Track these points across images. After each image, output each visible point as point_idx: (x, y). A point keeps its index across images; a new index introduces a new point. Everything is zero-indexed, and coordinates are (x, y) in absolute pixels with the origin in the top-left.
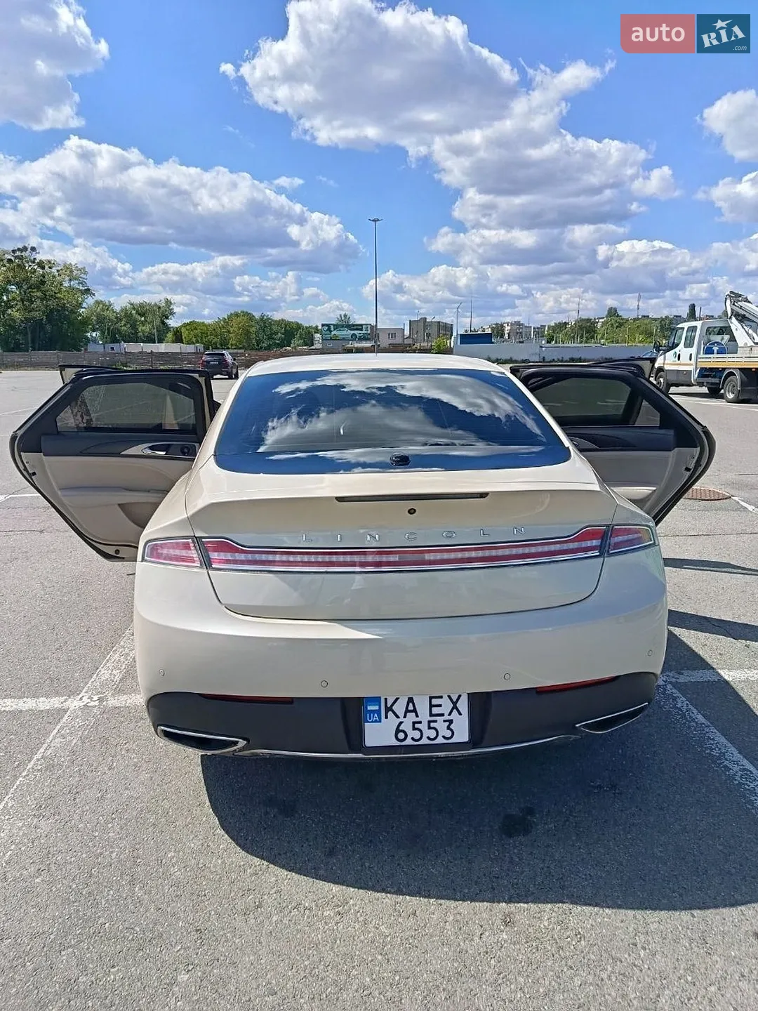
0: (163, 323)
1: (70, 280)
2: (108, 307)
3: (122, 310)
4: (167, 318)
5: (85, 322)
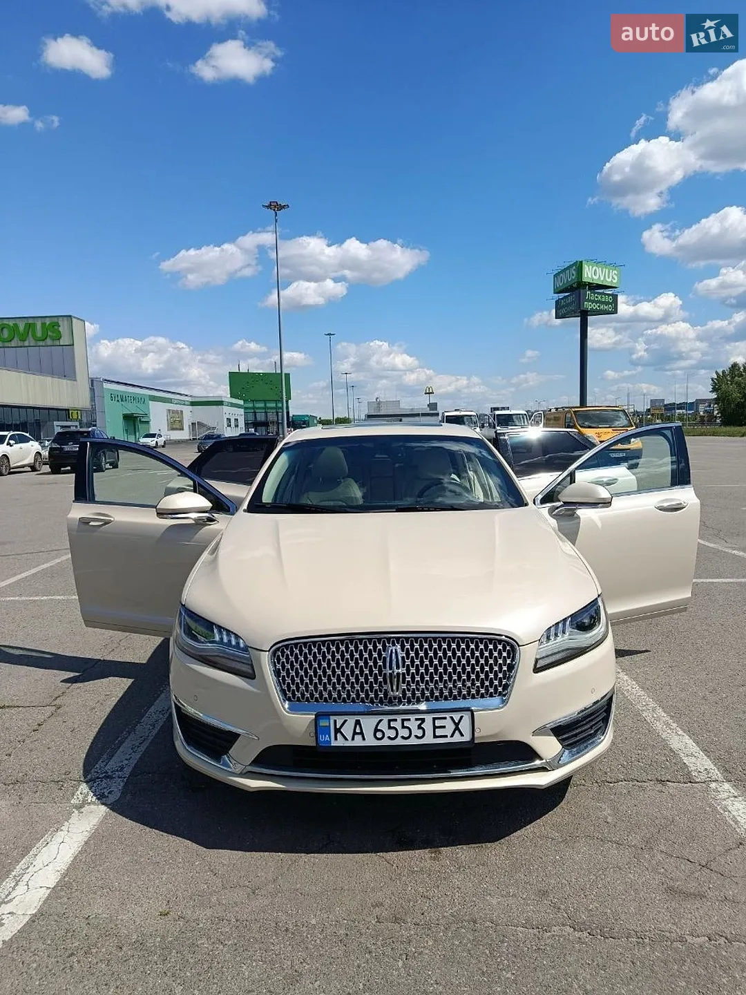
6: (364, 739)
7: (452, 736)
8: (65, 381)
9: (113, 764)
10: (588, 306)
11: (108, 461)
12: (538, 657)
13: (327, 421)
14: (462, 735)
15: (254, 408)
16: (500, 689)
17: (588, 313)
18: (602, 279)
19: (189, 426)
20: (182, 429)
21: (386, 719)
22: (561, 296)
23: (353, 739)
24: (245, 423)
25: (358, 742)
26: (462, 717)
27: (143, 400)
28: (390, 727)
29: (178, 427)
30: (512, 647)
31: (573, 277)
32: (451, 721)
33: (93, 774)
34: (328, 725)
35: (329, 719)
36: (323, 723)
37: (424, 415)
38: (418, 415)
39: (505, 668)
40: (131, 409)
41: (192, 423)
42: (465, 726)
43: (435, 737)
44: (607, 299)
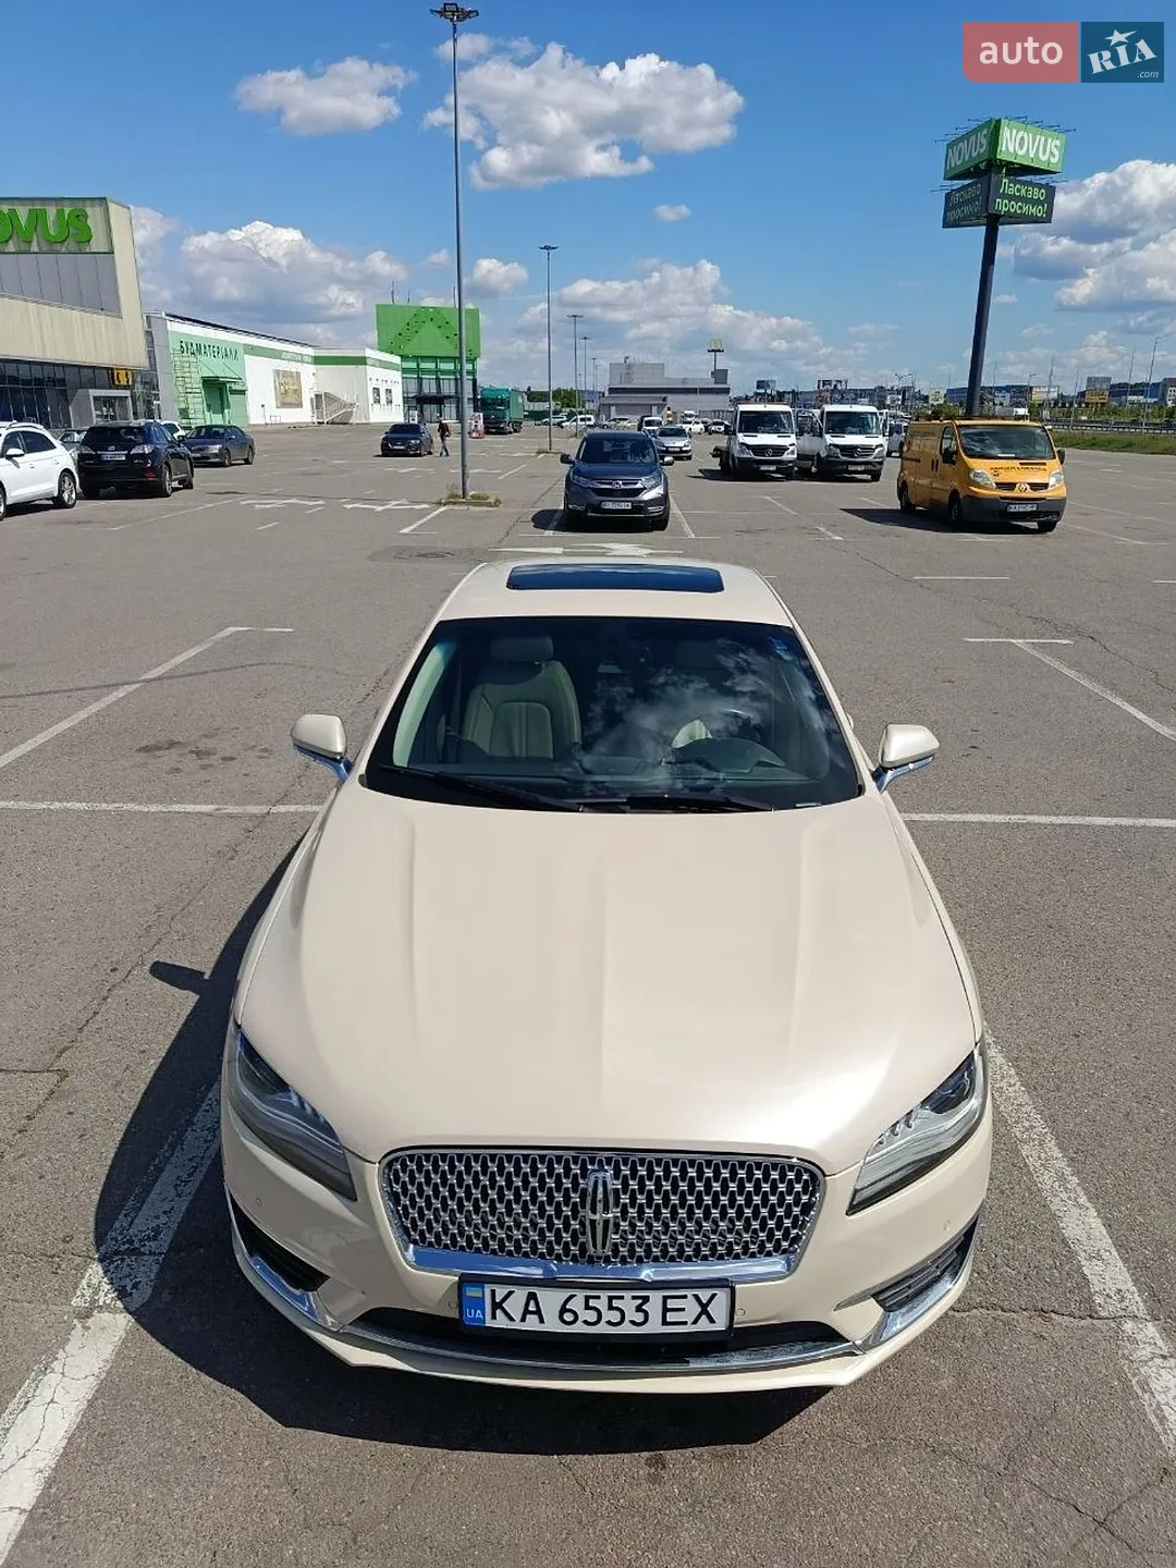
6: (542, 1321)
7: (695, 1322)
8: (103, 317)
9: (143, 1223)
10: (1002, 206)
11: (174, 477)
12: (858, 1188)
13: (541, 393)
14: (712, 1321)
15: (418, 370)
16: (785, 1244)
17: (1001, 220)
18: (1032, 155)
19: (312, 399)
20: (300, 405)
21: (580, 1295)
22: (958, 184)
23: (523, 1320)
24: (404, 398)
25: (532, 1324)
26: (714, 1296)
27: (234, 353)
28: (587, 1307)
29: (294, 402)
30: (813, 1176)
31: (982, 151)
32: (694, 1300)
33: (110, 1245)
34: (481, 1295)
35: (483, 1288)
36: (472, 1292)
37: (705, 391)
38: (693, 391)
39: (796, 1210)
40: (216, 368)
41: (316, 396)
42: (719, 1309)
43: (665, 1323)
44: (1037, 194)
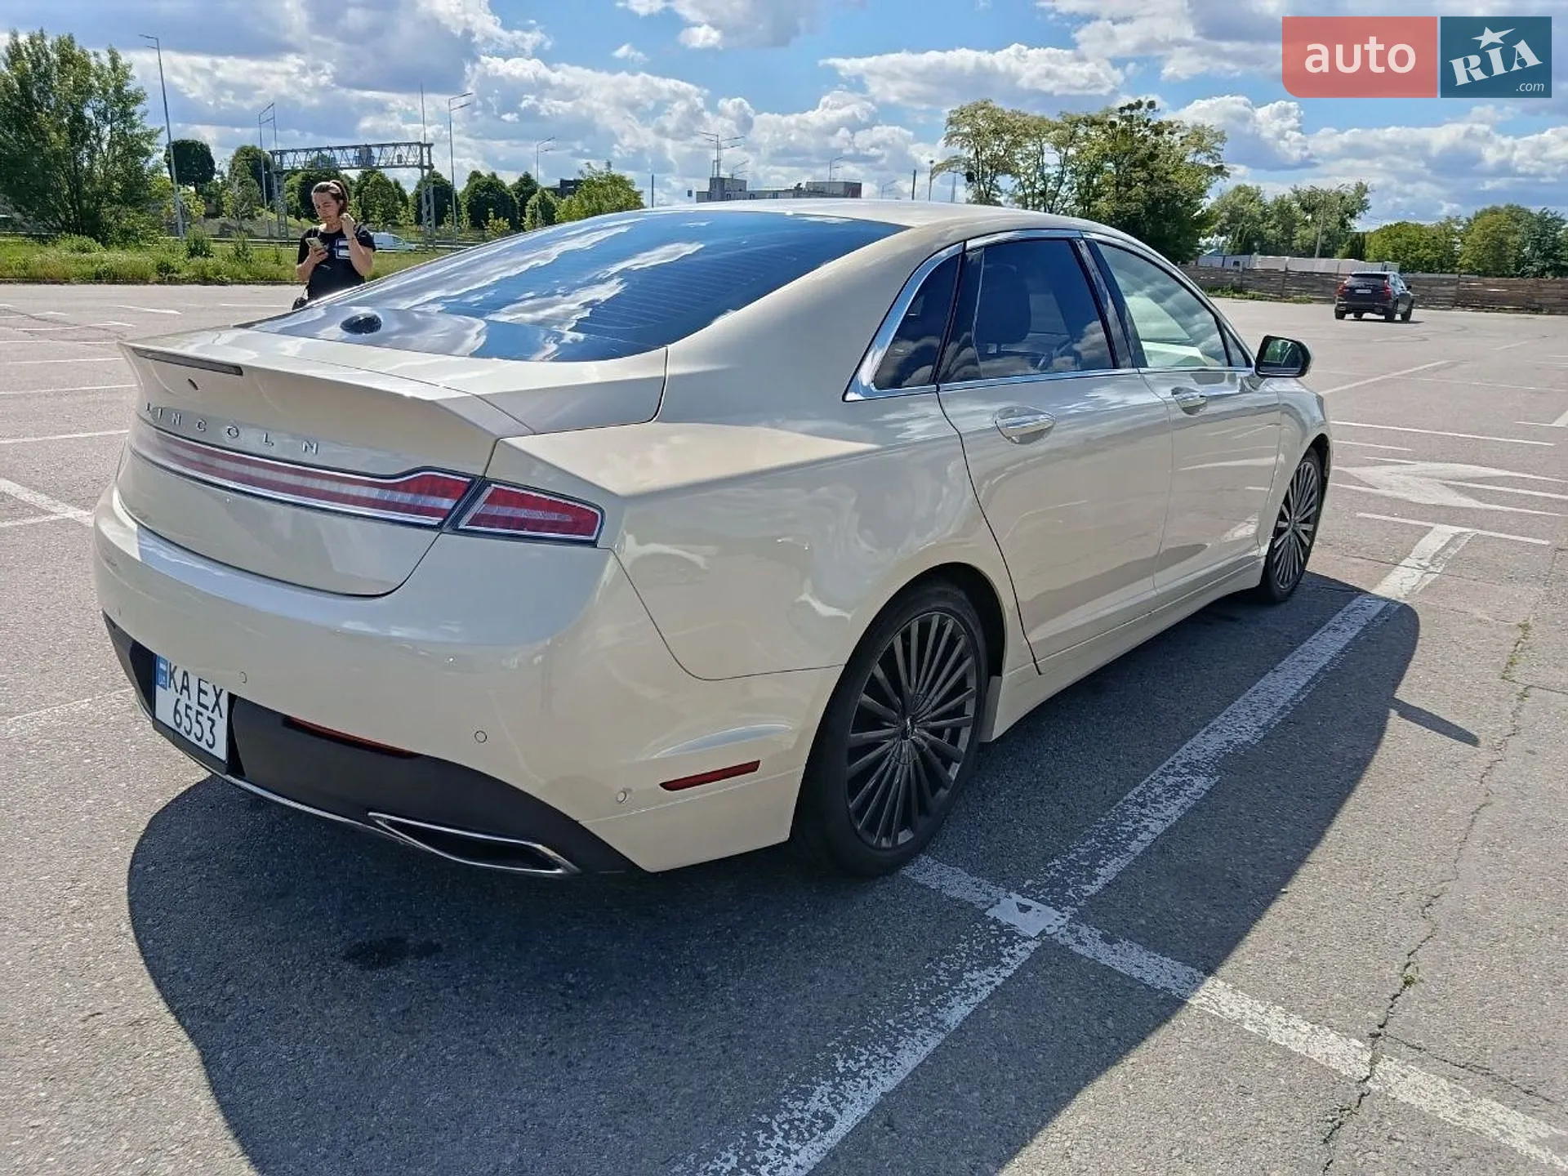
0: (1343, 223)
1: (1198, 152)
2: (1251, 196)
3: (1275, 203)
4: (1352, 216)
5: (1204, 221)
